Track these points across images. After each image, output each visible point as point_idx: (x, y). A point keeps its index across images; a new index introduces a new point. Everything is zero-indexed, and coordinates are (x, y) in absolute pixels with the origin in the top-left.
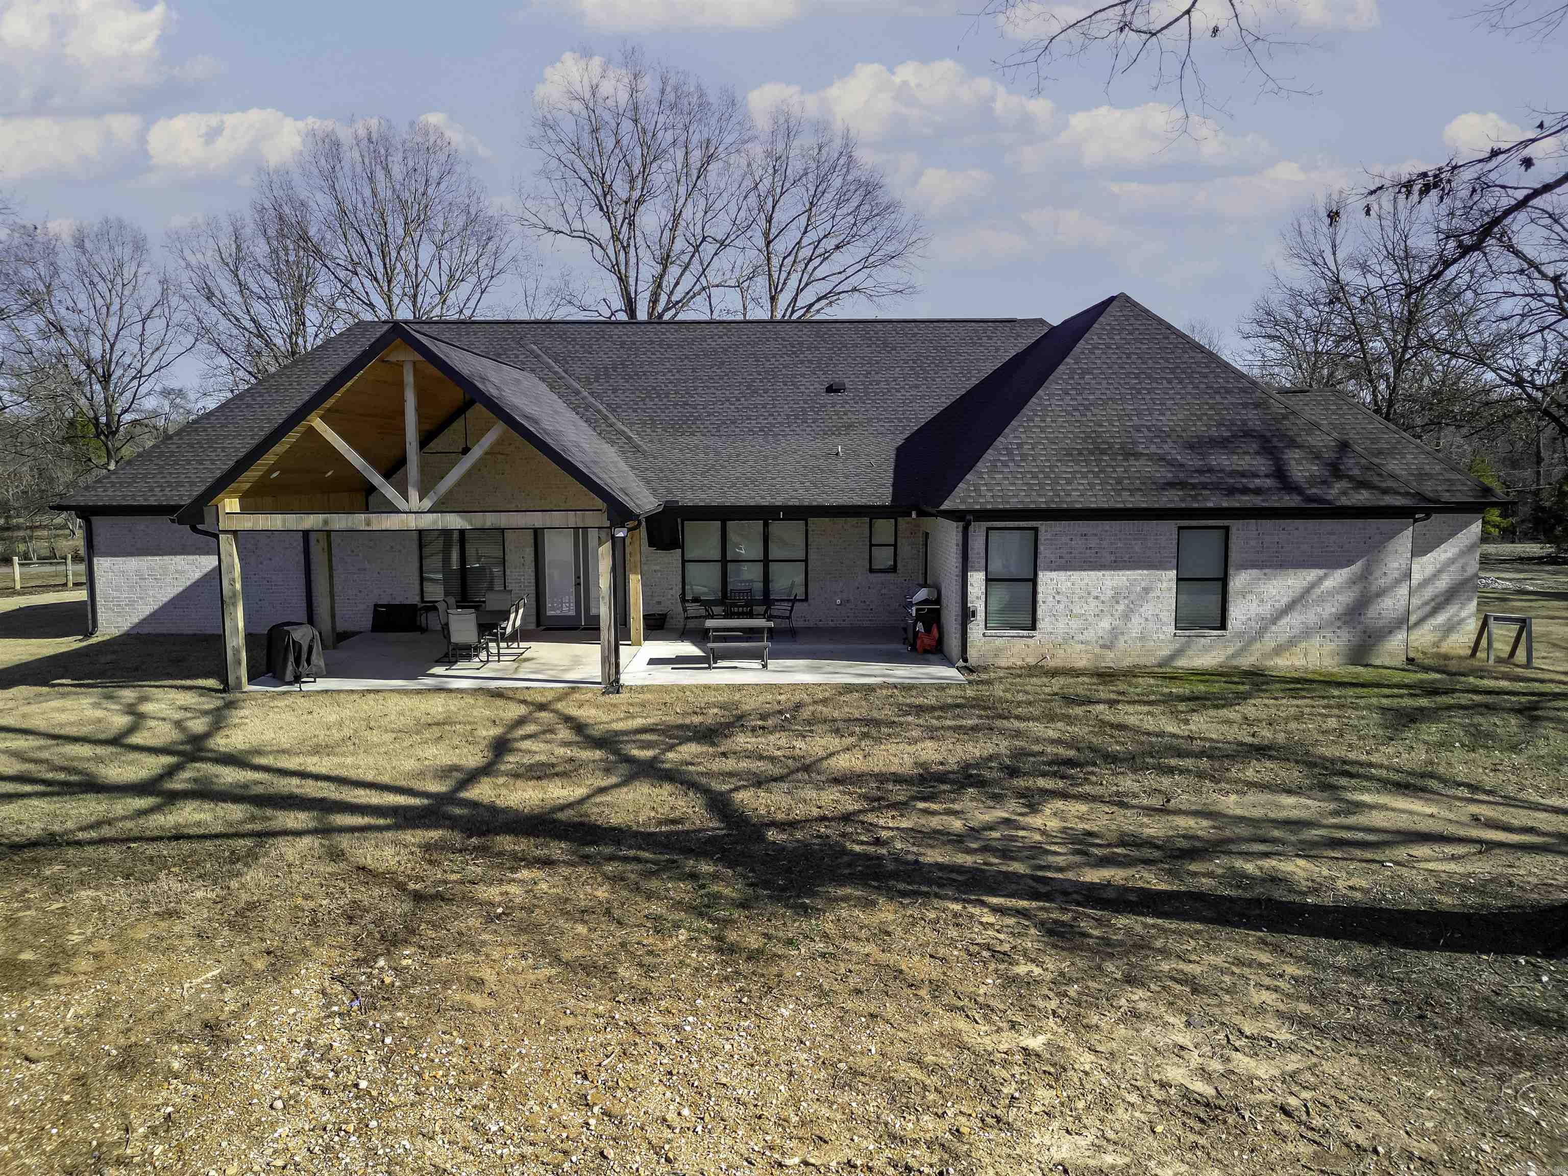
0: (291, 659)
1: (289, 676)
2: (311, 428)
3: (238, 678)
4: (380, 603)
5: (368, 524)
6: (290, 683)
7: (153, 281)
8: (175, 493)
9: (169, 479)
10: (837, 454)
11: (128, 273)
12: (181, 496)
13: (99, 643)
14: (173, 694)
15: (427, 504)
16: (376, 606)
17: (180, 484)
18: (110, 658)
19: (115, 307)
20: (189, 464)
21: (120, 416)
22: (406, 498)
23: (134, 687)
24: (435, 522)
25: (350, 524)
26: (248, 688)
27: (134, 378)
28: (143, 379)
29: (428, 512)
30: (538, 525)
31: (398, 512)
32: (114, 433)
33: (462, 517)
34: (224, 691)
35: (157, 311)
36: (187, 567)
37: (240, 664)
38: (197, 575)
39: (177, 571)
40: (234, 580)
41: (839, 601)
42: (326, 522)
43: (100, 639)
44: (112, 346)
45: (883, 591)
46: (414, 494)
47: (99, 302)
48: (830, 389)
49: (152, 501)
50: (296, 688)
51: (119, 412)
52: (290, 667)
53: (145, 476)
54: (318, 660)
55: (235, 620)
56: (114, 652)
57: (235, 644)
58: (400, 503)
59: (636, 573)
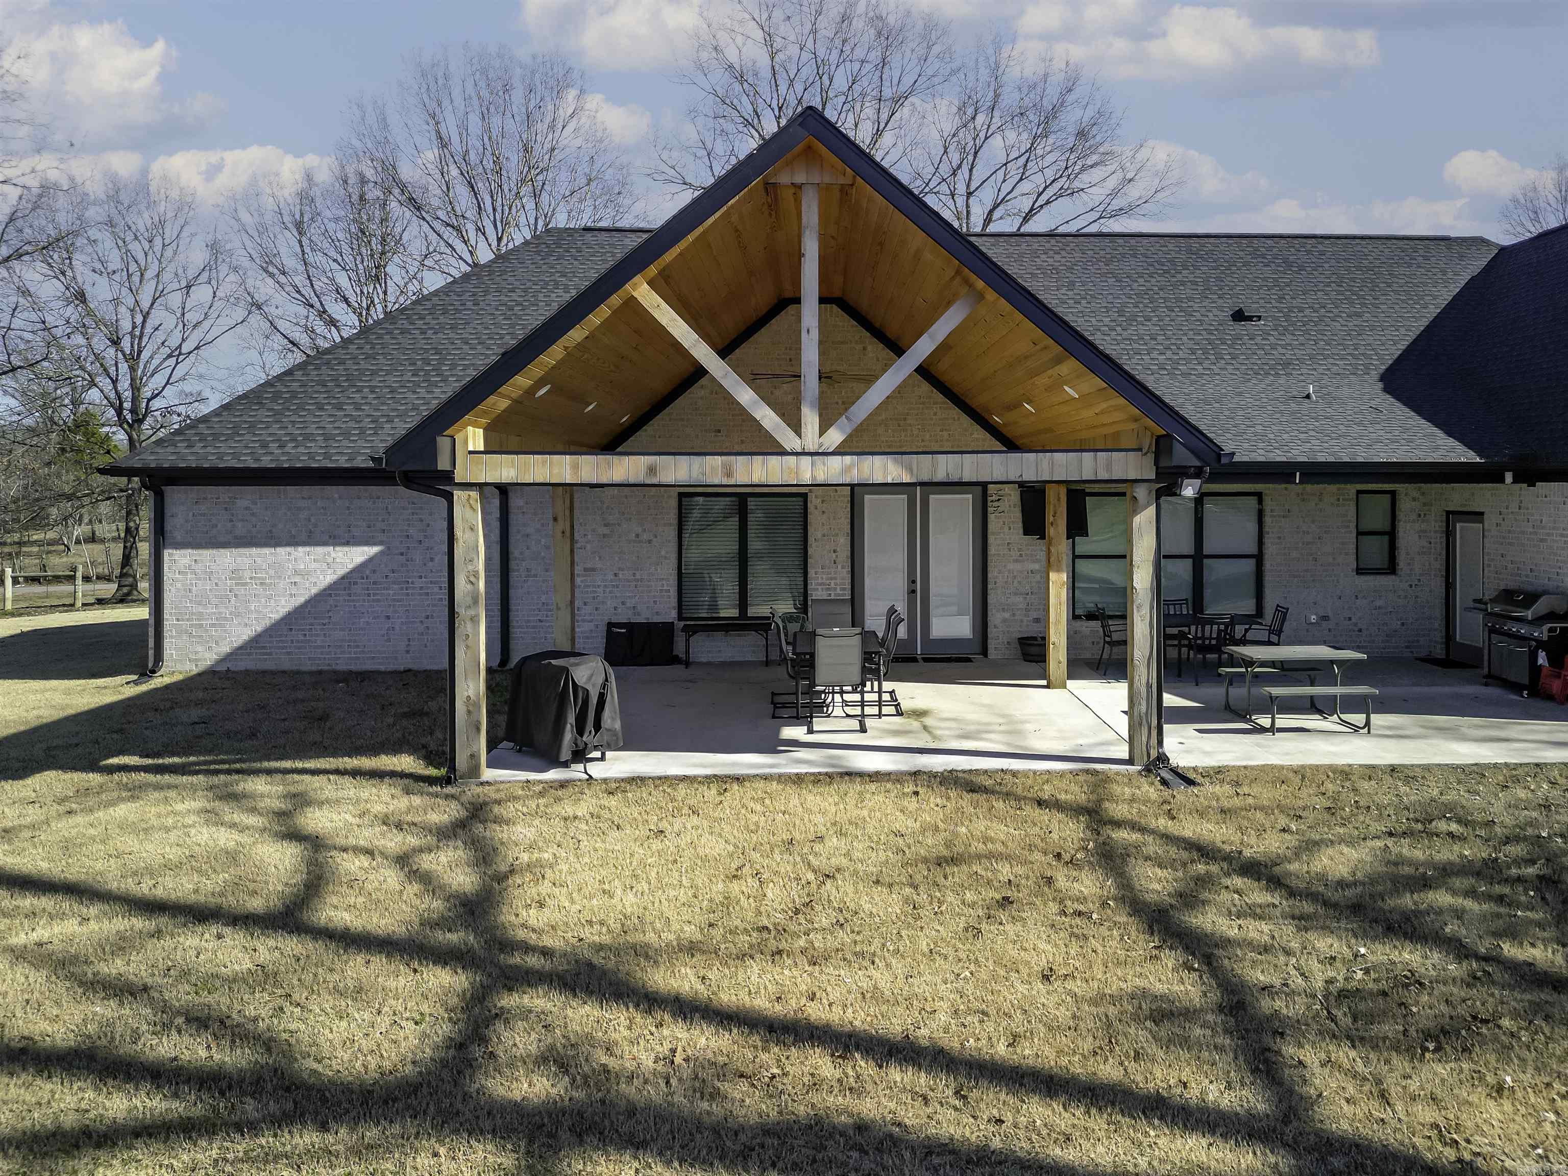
0: (571, 719)
1: (565, 755)
2: (632, 303)
3: (474, 757)
4: (615, 620)
5: (729, 475)
6: (566, 765)
7: (199, 243)
8: (301, 450)
9: (291, 429)
10: (1308, 397)
11: (170, 232)
12: (311, 456)
13: (167, 687)
14: (349, 788)
15: (835, 437)
16: (610, 625)
17: (308, 437)
18: (195, 713)
19: (149, 274)
20: (322, 409)
21: (149, 400)
22: (796, 427)
23: (269, 772)
24: (846, 470)
25: (695, 474)
26: (489, 774)
27: (170, 356)
28: (181, 358)
29: (833, 453)
30: (1029, 476)
31: (783, 453)
32: (140, 421)
33: (896, 461)
34: (447, 781)
35: (204, 277)
36: (313, 566)
37: (478, 730)
38: (329, 578)
39: (296, 572)
40: (476, 575)
41: (1313, 618)
42: (652, 470)
43: (167, 680)
44: (145, 318)
45: (1379, 603)
46: (810, 419)
47: (133, 267)
48: (1239, 316)
49: (266, 462)
50: (576, 772)
51: (149, 395)
52: (568, 736)
53: (252, 426)
54: (611, 719)
55: (472, 649)
56: (199, 703)
57: (471, 693)
58: (788, 439)
59: (1059, 570)
